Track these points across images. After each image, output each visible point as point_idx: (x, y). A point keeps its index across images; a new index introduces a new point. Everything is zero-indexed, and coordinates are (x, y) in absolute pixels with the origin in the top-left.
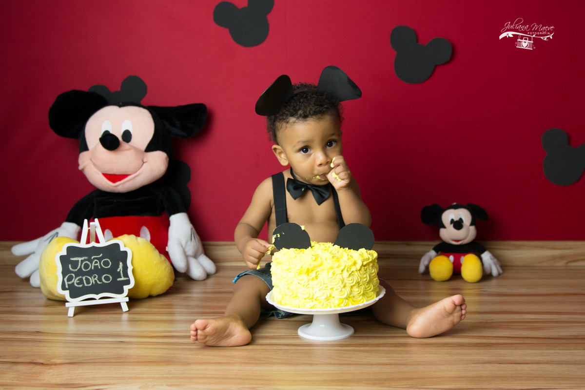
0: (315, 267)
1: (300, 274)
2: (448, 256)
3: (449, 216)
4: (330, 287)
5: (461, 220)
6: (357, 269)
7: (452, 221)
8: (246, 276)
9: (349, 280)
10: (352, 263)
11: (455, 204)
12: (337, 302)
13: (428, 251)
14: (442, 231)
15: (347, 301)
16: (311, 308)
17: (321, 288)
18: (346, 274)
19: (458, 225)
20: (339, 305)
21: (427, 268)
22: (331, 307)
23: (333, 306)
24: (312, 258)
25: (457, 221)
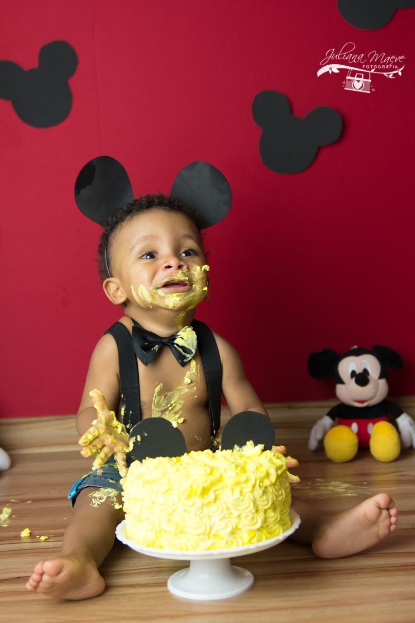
0: (212, 484)
1: (189, 496)
2: (349, 425)
3: (348, 366)
4: (236, 514)
5: (365, 372)
6: (271, 482)
7: (353, 374)
8: (88, 488)
9: (263, 501)
10: (264, 474)
11: (356, 347)
12: (246, 536)
13: (321, 418)
14: (340, 390)
15: (260, 533)
16: (208, 549)
17: (222, 516)
18: (258, 492)
19: (362, 379)
20: (250, 541)
21: (321, 443)
22: (238, 545)
23: (240, 543)
24: (206, 471)
25: (360, 374)
